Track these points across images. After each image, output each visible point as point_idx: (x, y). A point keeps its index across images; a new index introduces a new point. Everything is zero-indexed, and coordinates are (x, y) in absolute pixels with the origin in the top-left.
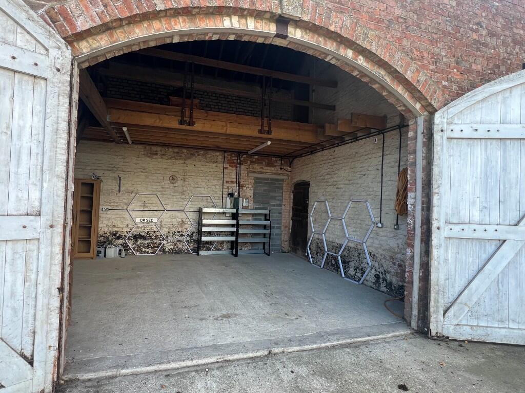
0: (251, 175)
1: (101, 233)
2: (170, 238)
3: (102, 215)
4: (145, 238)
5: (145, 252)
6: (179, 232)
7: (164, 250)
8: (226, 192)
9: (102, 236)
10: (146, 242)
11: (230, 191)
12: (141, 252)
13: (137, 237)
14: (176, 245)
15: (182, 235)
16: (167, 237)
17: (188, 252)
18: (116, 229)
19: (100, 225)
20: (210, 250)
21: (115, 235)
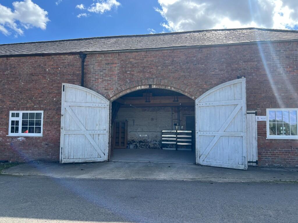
0: (184, 115)
1: (128, 140)
2: (152, 143)
3: (129, 133)
4: (143, 142)
5: (143, 148)
6: (155, 140)
7: (150, 147)
8: (173, 123)
9: (128, 141)
10: (143, 144)
11: (175, 123)
12: (142, 148)
13: (140, 142)
14: (154, 145)
15: (156, 142)
16: (151, 142)
17: (159, 148)
18: (133, 139)
19: (128, 137)
20: (168, 148)
21: (133, 141)
